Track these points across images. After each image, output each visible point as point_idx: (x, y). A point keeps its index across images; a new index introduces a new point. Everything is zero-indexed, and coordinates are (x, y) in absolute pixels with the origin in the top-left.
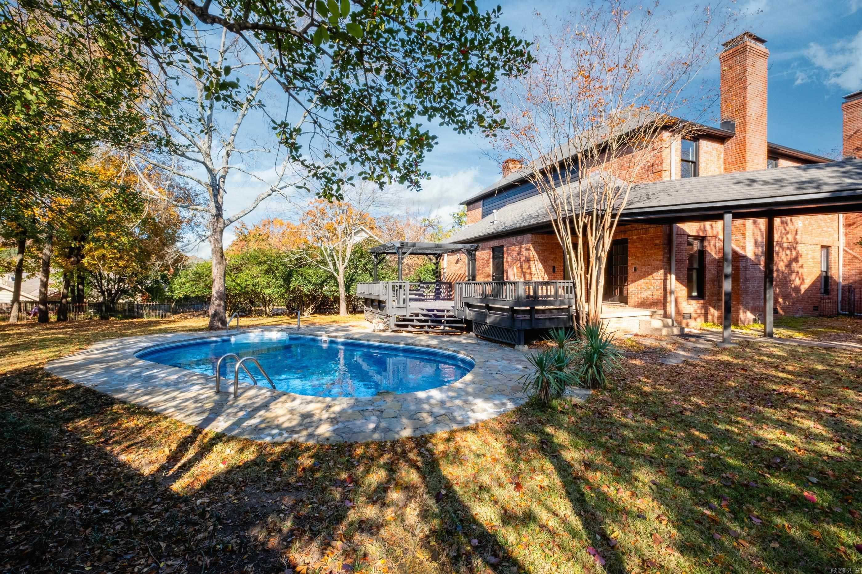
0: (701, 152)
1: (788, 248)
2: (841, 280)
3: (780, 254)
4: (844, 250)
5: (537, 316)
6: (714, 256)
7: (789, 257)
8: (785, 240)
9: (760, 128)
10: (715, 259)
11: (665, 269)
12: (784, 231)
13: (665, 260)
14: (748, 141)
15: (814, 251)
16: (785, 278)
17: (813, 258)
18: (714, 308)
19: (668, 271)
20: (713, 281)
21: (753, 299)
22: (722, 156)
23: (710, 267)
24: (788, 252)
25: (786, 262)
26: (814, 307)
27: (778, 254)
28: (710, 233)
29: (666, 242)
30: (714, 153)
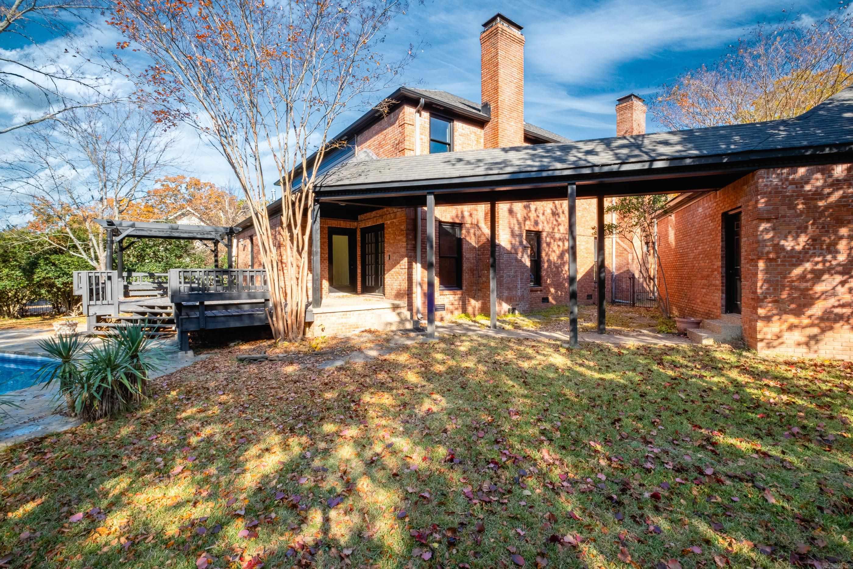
0: (456, 134)
1: (560, 239)
2: (614, 270)
3: (552, 246)
4: (617, 242)
5: (209, 313)
6: (474, 244)
7: (561, 249)
8: (556, 230)
9: (515, 114)
10: (475, 247)
11: (409, 257)
12: (555, 223)
13: (409, 247)
14: (500, 126)
15: (587, 243)
16: (557, 268)
17: (586, 249)
18: (474, 298)
19: (412, 259)
20: (472, 270)
21: (509, 289)
22: (482, 141)
23: (468, 257)
24: (560, 243)
25: (558, 252)
26: (588, 296)
27: (549, 244)
28: (468, 220)
29: (410, 227)
30: (473, 137)
